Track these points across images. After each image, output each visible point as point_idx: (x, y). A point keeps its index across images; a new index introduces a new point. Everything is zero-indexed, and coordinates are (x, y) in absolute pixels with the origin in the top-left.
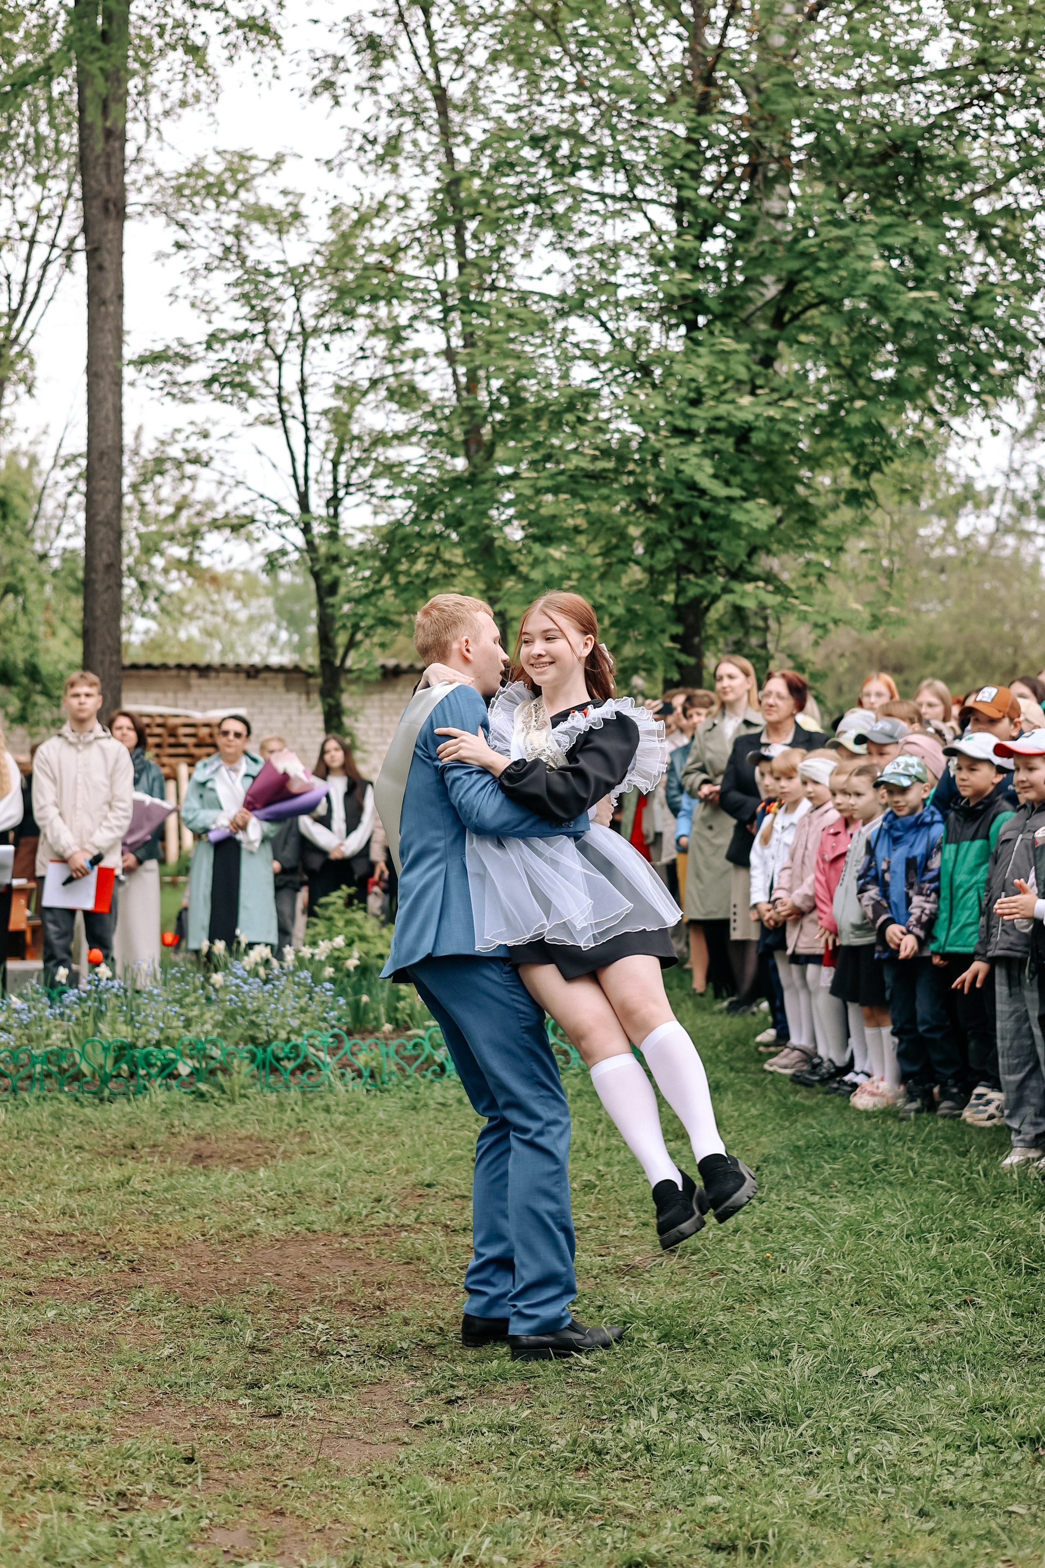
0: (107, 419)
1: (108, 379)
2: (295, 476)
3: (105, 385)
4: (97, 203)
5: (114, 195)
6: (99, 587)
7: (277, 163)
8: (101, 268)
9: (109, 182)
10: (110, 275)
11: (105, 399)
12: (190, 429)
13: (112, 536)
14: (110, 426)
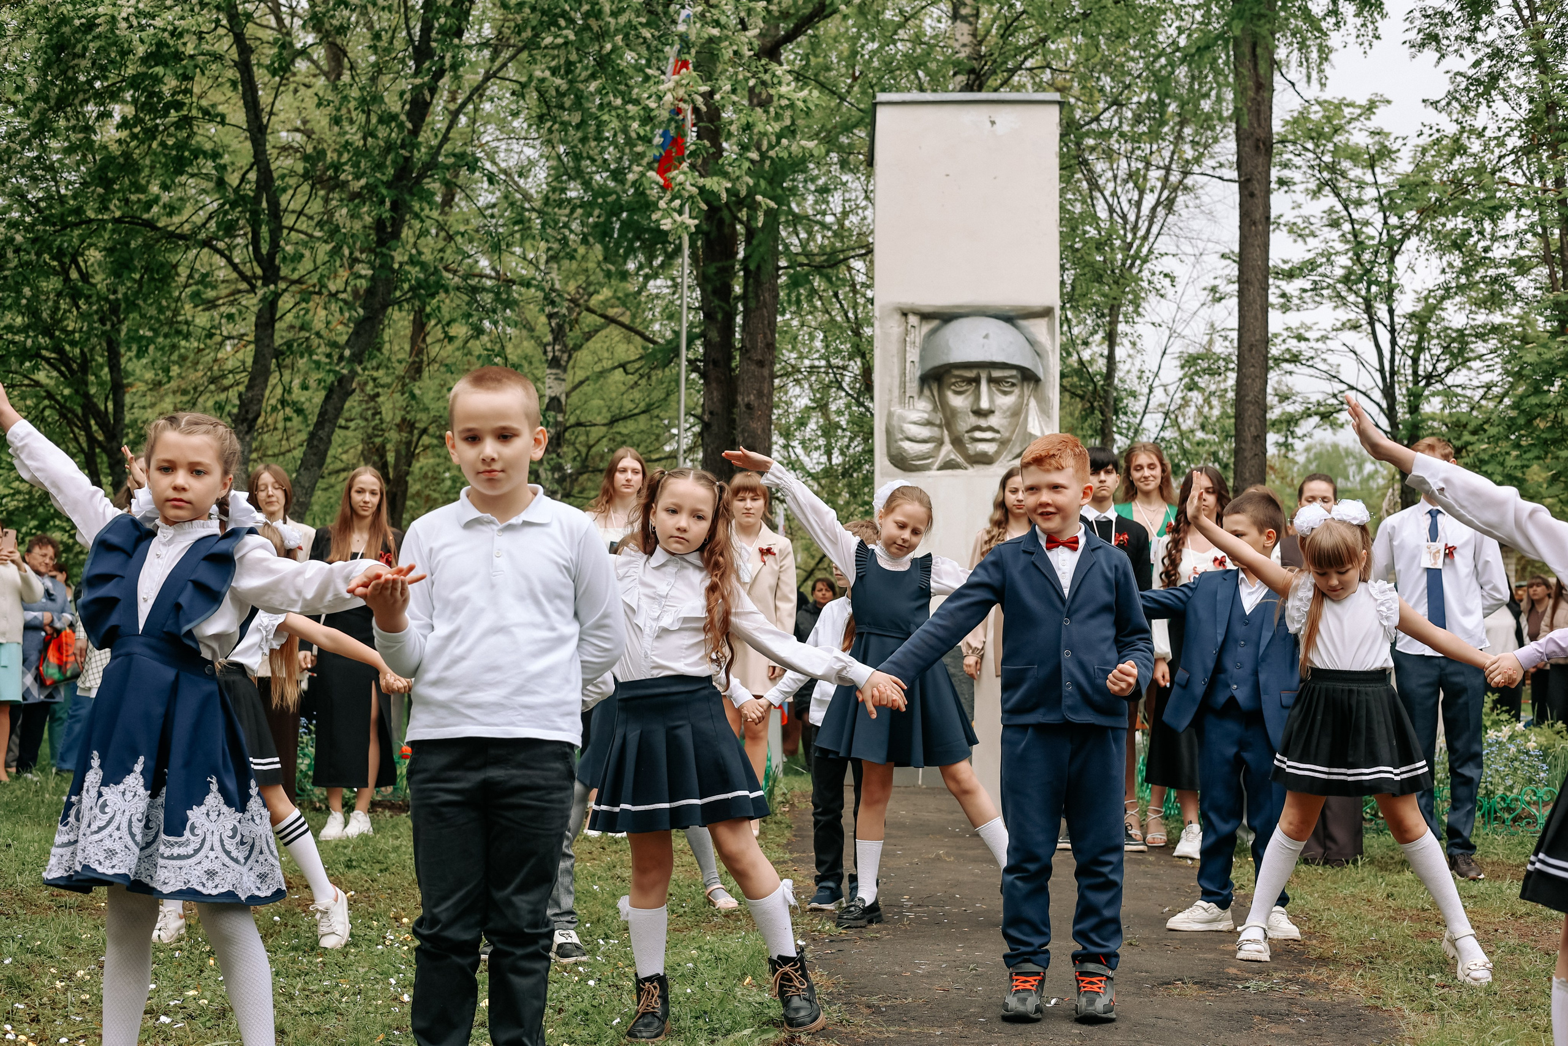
0: (1256, 318)
1: (1257, 285)
2: (1382, 371)
3: (1254, 291)
4: (1249, 143)
5: (1263, 135)
6: (1248, 454)
7: (1370, 108)
8: (1252, 195)
9: (1259, 125)
10: (1259, 201)
11: (1255, 301)
12: (1285, 334)
13: (1259, 413)
14: (1258, 324)
